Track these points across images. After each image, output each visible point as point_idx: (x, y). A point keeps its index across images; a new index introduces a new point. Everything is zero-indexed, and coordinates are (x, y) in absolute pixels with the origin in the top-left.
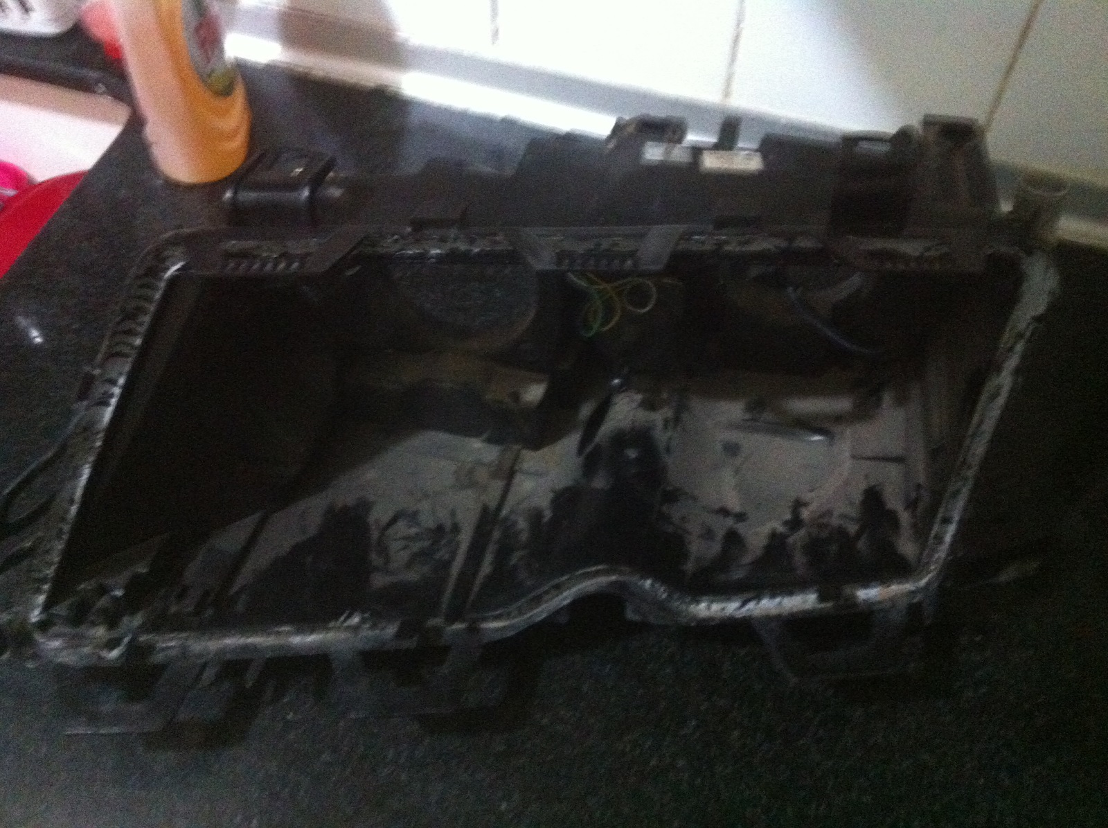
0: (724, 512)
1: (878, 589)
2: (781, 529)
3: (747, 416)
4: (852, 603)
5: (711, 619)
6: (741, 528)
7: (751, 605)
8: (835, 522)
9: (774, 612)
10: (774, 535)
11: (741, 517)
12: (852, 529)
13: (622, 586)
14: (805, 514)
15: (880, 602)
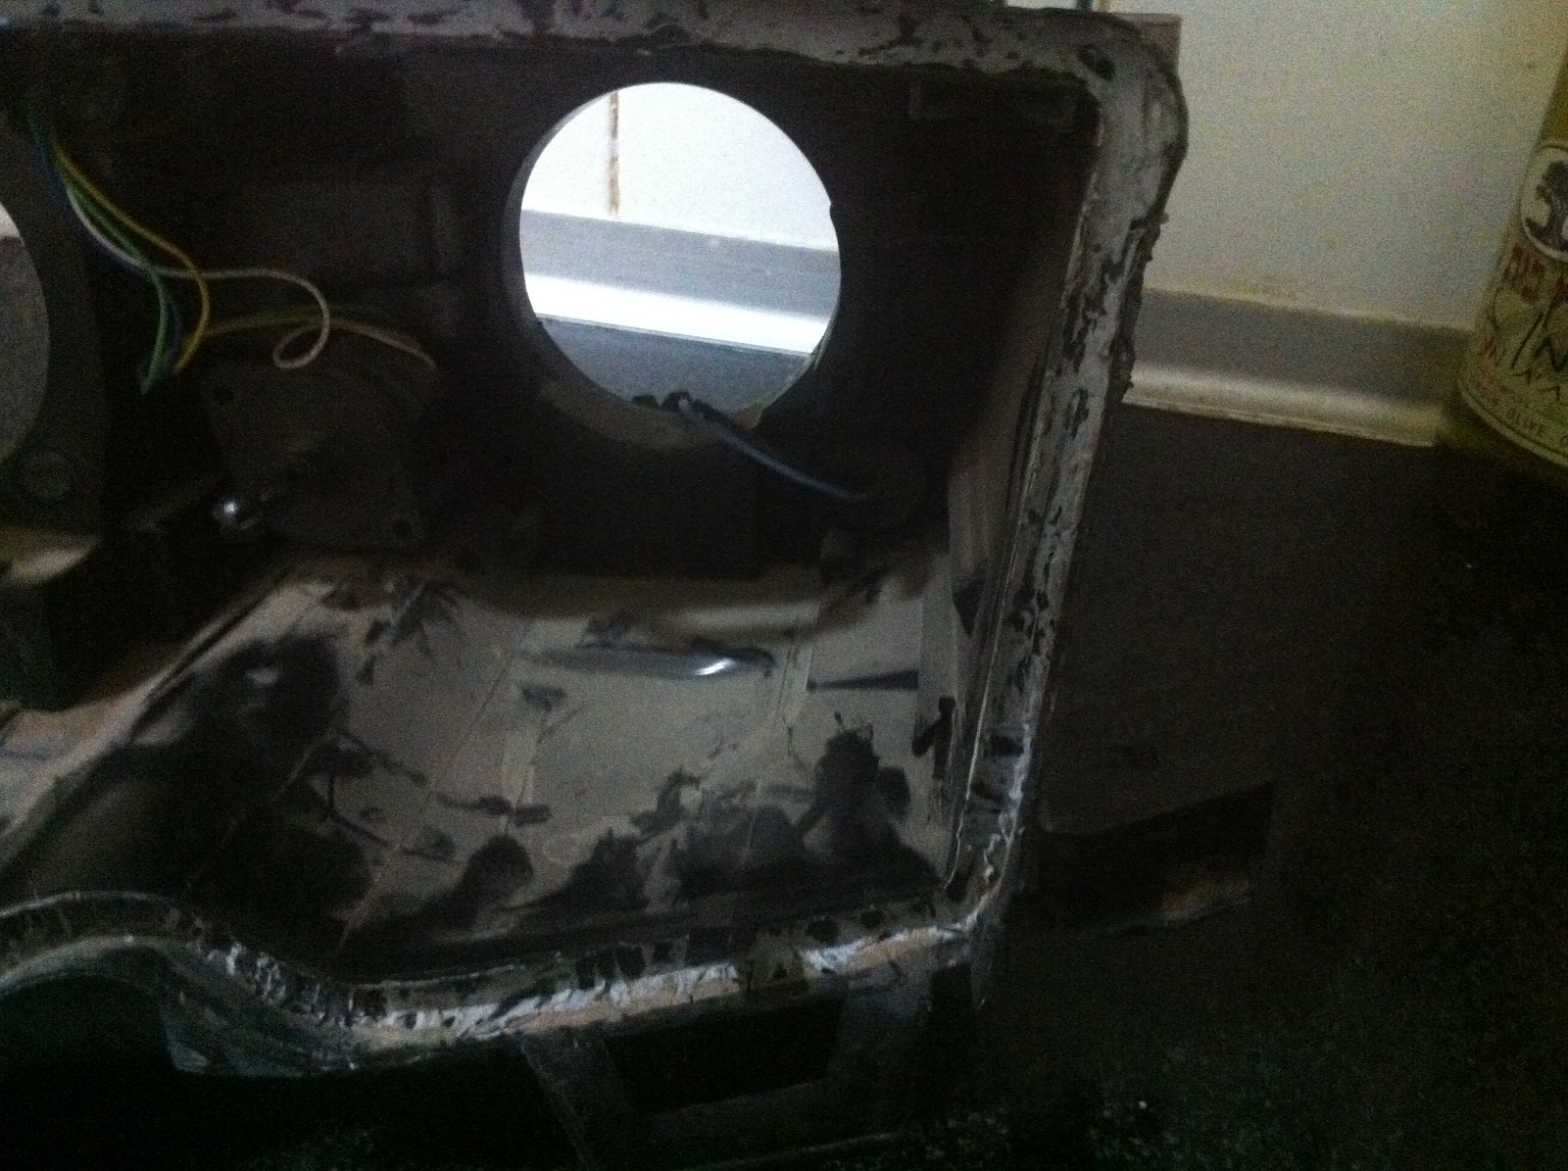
0: (495, 806)
1: (860, 943)
2: (624, 828)
3: (591, 639)
4: (793, 981)
5: (410, 1049)
6: (527, 837)
7: (527, 1007)
8: (757, 801)
9: (581, 1020)
10: (606, 844)
11: (532, 815)
12: (795, 811)
13: (146, 960)
14: (690, 797)
15: (864, 974)
